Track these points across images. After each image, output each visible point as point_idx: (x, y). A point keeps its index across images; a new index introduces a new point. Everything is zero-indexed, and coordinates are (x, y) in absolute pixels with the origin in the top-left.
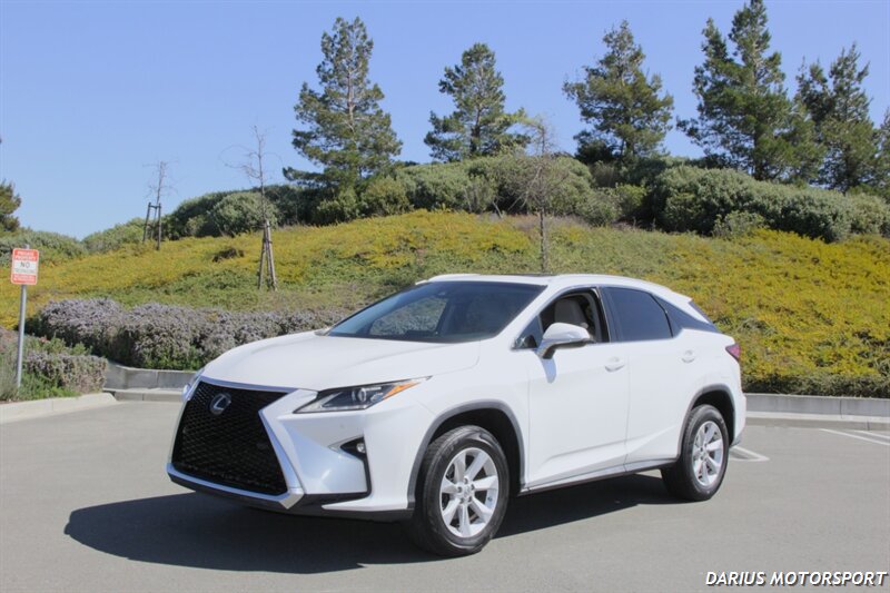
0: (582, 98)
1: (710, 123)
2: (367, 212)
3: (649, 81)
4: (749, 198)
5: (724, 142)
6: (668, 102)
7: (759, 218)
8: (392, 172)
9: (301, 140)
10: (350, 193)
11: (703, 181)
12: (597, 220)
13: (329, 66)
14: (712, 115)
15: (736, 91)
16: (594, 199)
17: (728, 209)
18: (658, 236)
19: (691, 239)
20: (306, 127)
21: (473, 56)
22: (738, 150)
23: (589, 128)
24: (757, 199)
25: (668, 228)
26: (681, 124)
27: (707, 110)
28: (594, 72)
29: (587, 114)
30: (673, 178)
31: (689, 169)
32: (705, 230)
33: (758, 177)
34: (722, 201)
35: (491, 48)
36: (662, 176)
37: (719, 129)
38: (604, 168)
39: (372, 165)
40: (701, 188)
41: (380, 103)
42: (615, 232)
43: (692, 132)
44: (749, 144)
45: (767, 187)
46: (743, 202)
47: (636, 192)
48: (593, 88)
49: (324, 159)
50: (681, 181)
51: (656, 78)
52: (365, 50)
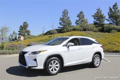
0: (94, 17)
1: (110, 19)
2: (67, 32)
3: (102, 14)
4: (115, 28)
5: (112, 21)
6: (105, 17)
7: (116, 30)
8: (71, 27)
9: (60, 23)
10: (66, 29)
11: (109, 26)
12: (95, 31)
13: (63, 15)
14: (110, 18)
15: (113, 15)
16: (95, 29)
17: (112, 29)
18: (103, 33)
19: (107, 33)
20: (61, 22)
21: (81, 13)
22: (114, 22)
23: (95, 20)
24: (116, 28)
25: (104, 32)
26: (106, 19)
27: (110, 17)
28: (95, 14)
29: (95, 19)
30: (105, 26)
31: (107, 25)
32: (109, 32)
33: (116, 25)
34: (111, 28)
35: (83, 12)
36: (104, 26)
37: (111, 20)
38: (97, 25)
39: (68, 26)
40: (109, 27)
41: (69, 19)
42: (97, 33)
43: (108, 20)
44: (115, 21)
45: (117, 27)
46: (114, 28)
47: (100, 28)
48: (95, 15)
49: (63, 25)
50: (106, 26)
51: (103, 14)
52: (67, 13)
